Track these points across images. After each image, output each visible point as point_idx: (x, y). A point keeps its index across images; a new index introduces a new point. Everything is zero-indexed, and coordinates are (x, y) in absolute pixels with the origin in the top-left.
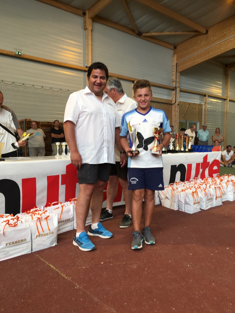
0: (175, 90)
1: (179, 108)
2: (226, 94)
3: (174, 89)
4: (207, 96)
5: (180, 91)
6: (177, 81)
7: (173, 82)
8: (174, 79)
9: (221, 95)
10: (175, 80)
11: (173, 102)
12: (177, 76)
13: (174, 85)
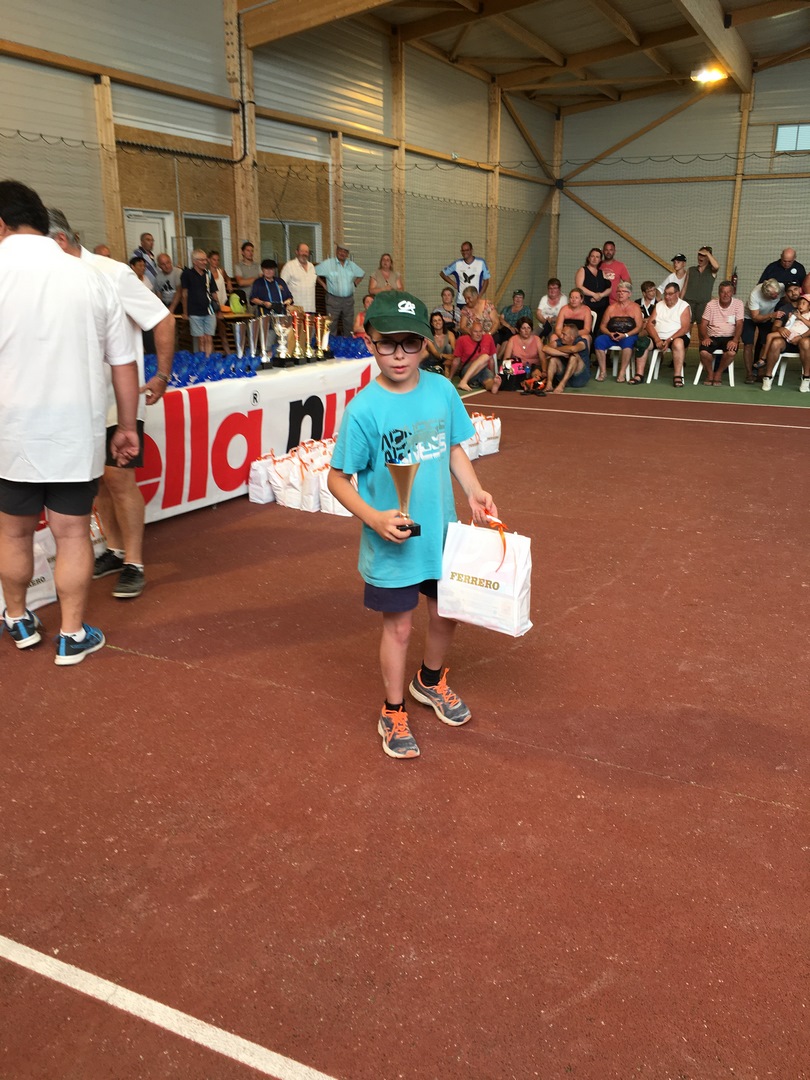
0: (241, 112)
1: (256, 177)
2: (395, 129)
3: (236, 108)
4: (340, 134)
5: (258, 116)
6: (245, 81)
7: (232, 81)
8: (234, 73)
9: (381, 132)
10: (237, 75)
11: (238, 156)
12: (243, 62)
13: (234, 93)
